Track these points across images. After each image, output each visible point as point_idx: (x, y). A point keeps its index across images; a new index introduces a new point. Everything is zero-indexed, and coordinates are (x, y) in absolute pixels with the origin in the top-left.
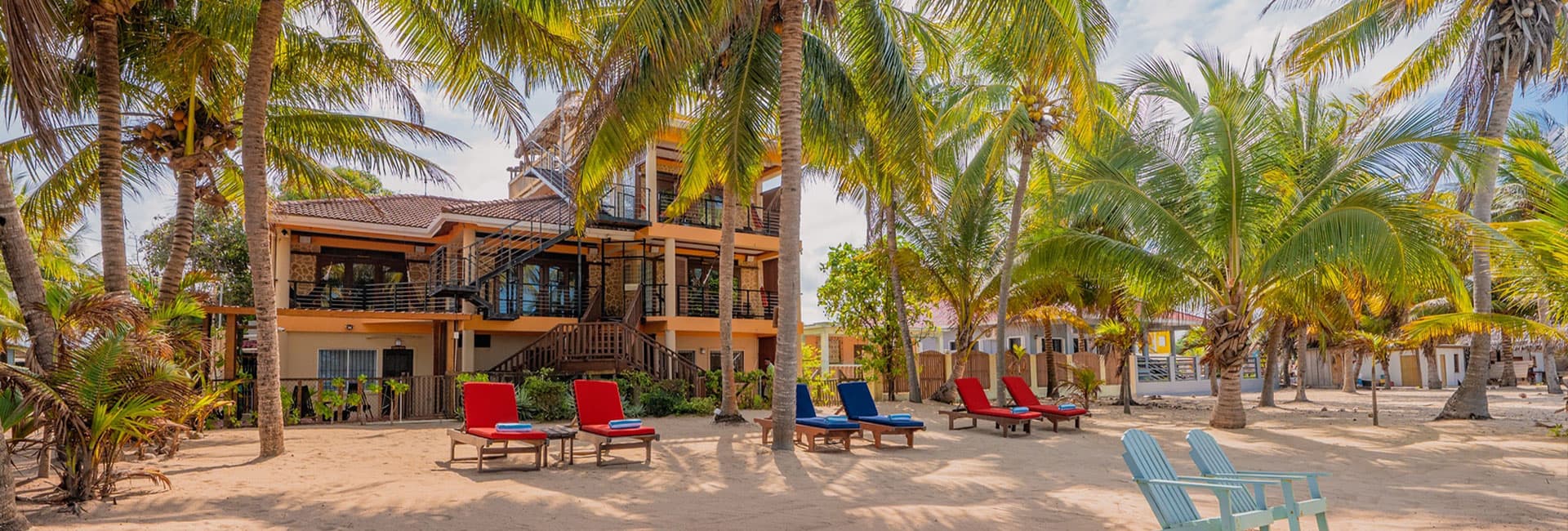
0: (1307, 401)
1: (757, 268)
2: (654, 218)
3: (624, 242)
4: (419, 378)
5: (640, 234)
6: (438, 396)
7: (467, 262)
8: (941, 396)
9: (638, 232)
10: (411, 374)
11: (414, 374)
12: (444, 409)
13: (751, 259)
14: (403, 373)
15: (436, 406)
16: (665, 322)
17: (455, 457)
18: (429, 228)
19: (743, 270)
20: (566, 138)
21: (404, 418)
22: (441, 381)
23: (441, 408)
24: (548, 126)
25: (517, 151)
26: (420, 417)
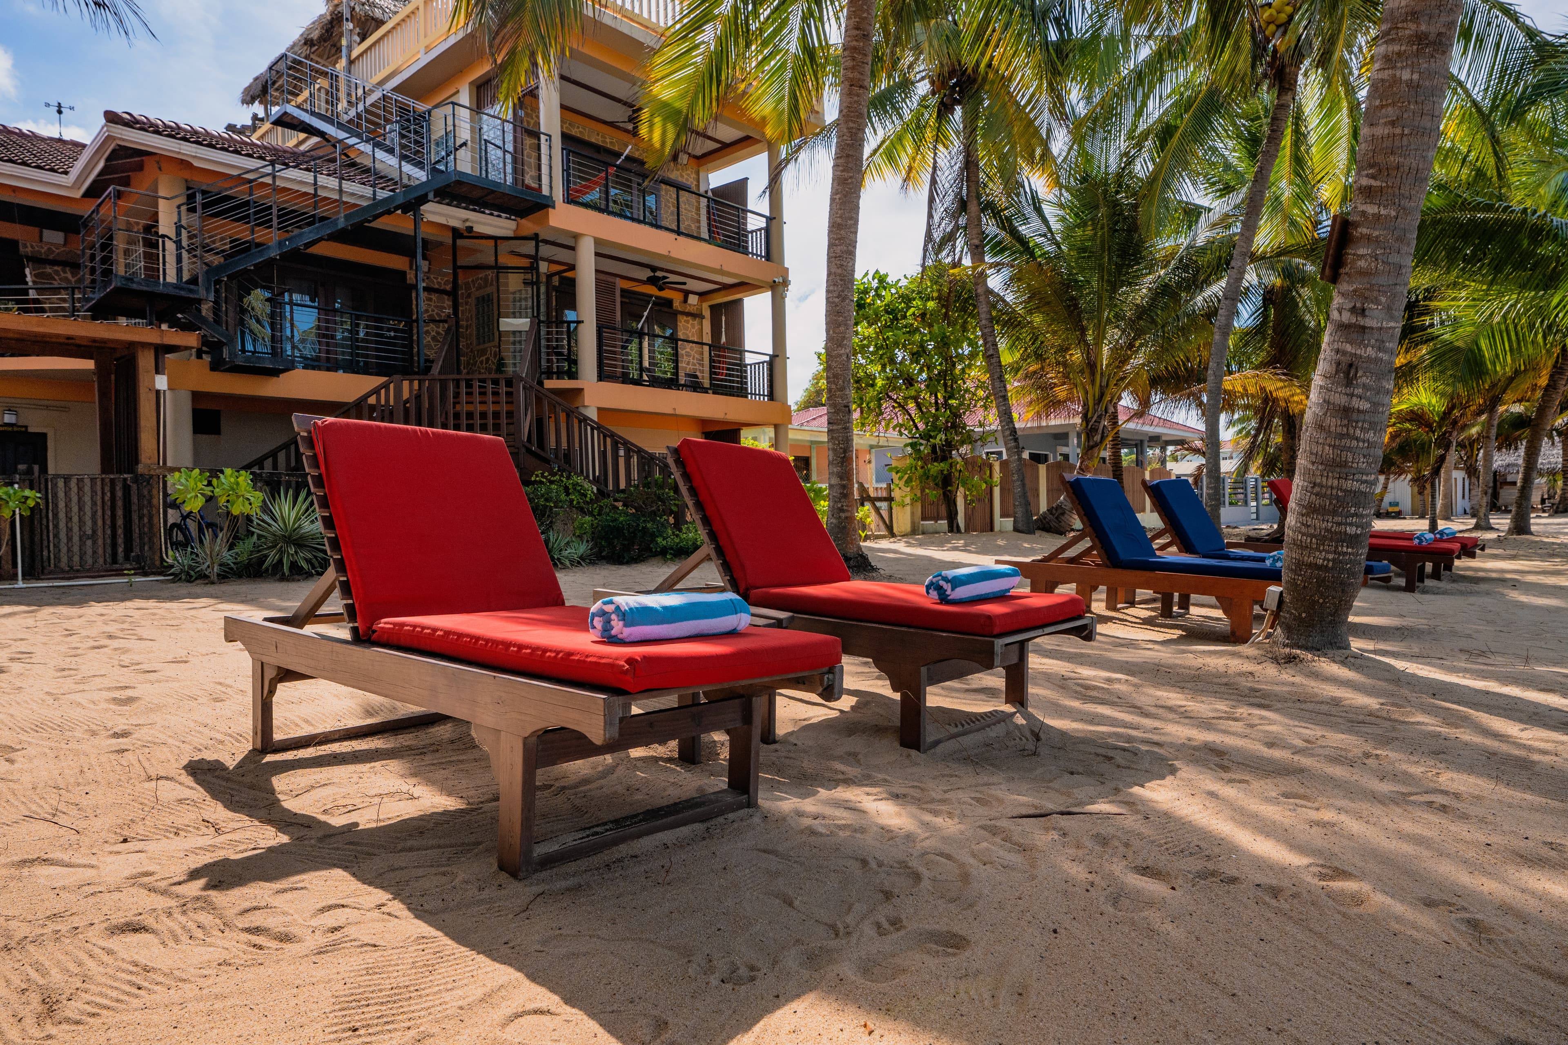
0: (1492, 529)
1: (702, 317)
2: (558, 194)
3: (496, 239)
4: (67, 479)
5: (528, 226)
6: (120, 522)
7: (170, 246)
8: (1054, 524)
9: (523, 222)
10: (44, 469)
11: (51, 470)
12: (136, 551)
13: (693, 299)
14: (22, 467)
15: (114, 545)
16: (580, 391)
17: (278, 736)
18: (74, 172)
19: (680, 317)
20: (355, 54)
21: (29, 574)
22: (126, 489)
23: (128, 550)
24: (315, 35)
25: (247, 90)
26: (72, 573)
